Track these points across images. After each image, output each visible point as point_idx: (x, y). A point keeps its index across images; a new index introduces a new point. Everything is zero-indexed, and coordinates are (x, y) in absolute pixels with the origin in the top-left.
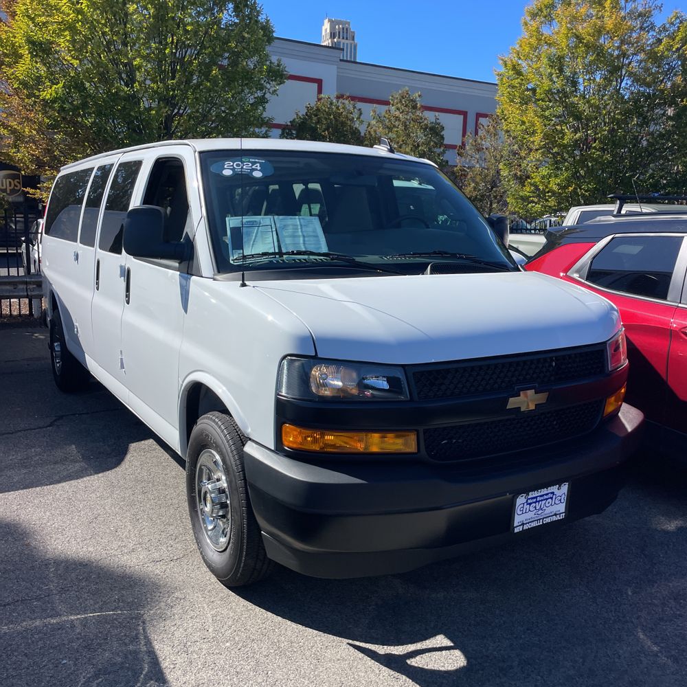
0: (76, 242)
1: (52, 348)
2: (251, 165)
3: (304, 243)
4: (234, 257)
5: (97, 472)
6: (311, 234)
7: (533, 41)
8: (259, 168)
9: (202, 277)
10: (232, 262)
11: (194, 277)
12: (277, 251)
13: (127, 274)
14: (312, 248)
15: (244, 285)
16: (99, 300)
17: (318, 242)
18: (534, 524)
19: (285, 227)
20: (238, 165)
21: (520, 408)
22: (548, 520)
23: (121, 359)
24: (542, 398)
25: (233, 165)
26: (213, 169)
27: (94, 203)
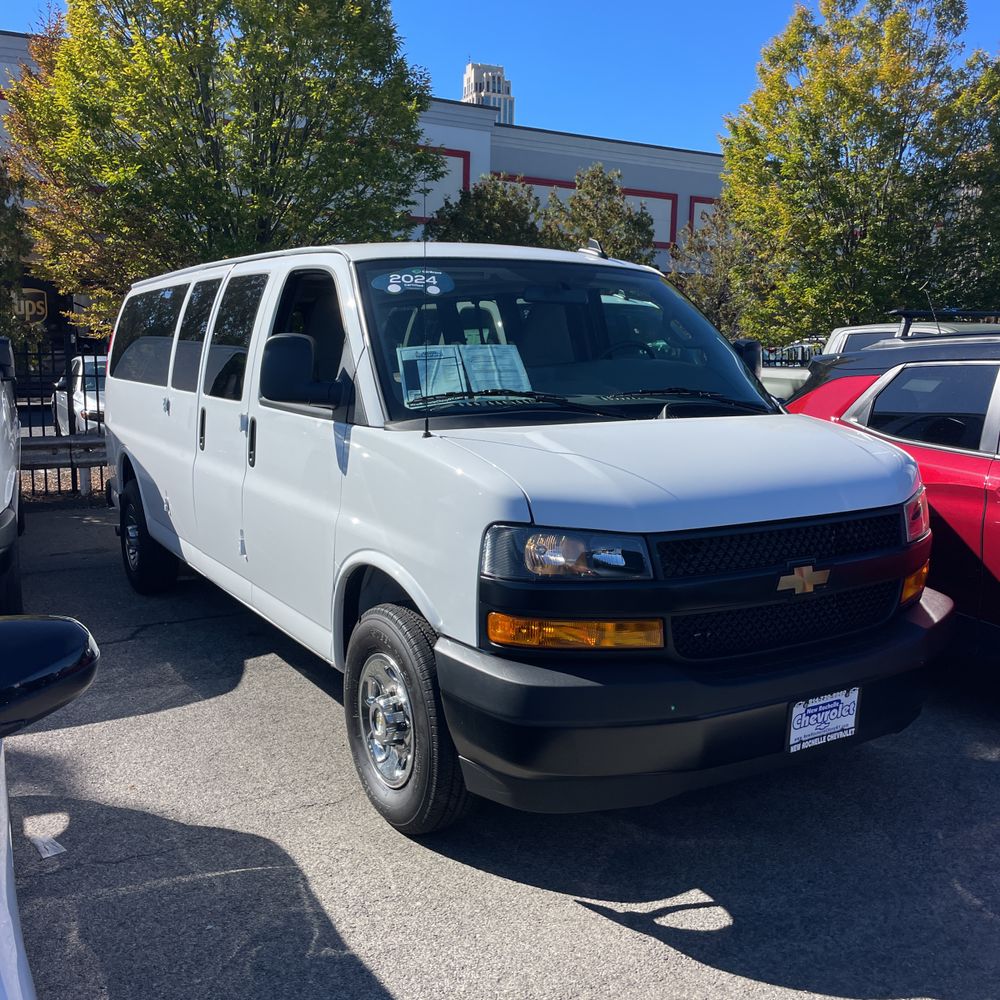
0: (166, 385)
1: (122, 533)
2: (424, 278)
3: (500, 381)
4: (409, 400)
5: (207, 696)
6: (509, 368)
7: (775, 95)
8: (435, 282)
9: (368, 426)
10: (407, 406)
11: (355, 426)
12: (465, 390)
13: (251, 427)
14: (510, 386)
15: (427, 435)
16: (205, 462)
17: (518, 379)
18: (815, 742)
19: (473, 359)
20: (407, 279)
21: (794, 590)
22: (833, 737)
23: (242, 541)
24: (822, 577)
25: (400, 279)
26: (375, 284)
27: (193, 332)
